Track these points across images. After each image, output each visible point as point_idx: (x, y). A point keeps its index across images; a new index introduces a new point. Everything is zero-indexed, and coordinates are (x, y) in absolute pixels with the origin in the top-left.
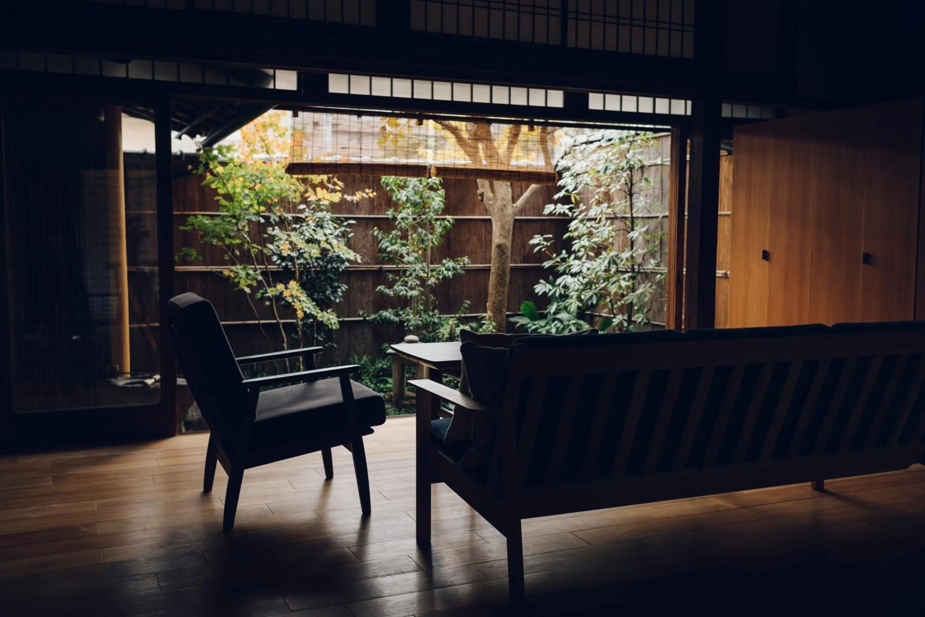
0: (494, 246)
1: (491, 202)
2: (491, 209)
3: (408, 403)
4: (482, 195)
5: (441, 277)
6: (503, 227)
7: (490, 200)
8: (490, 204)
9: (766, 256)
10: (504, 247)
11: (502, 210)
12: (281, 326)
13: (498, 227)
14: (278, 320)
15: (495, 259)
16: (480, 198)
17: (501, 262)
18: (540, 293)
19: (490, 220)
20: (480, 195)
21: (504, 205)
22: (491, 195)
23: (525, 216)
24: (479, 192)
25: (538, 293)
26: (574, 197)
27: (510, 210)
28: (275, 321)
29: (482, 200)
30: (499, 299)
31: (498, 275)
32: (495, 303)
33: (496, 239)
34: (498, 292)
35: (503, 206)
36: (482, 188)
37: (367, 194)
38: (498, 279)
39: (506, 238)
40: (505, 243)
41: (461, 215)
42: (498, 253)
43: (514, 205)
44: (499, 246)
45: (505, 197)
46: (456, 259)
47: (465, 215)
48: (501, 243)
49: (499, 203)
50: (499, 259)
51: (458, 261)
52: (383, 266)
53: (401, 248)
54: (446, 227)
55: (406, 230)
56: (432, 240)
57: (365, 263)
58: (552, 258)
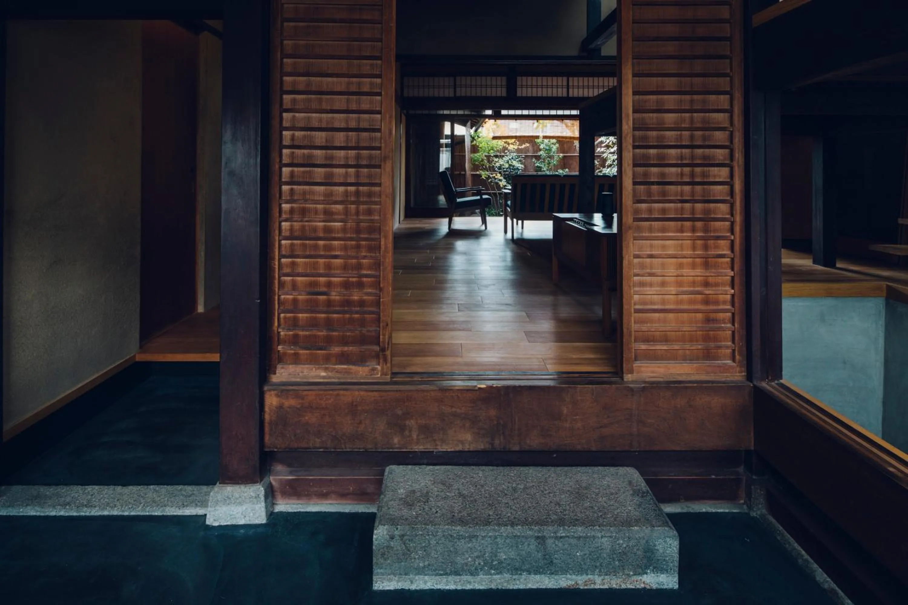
41: (568, 154)
47: (570, 154)
51: (564, 170)
53: (542, 166)
54: (560, 158)
55: (544, 159)
56: (554, 162)
57: (531, 172)
58: (600, 169)
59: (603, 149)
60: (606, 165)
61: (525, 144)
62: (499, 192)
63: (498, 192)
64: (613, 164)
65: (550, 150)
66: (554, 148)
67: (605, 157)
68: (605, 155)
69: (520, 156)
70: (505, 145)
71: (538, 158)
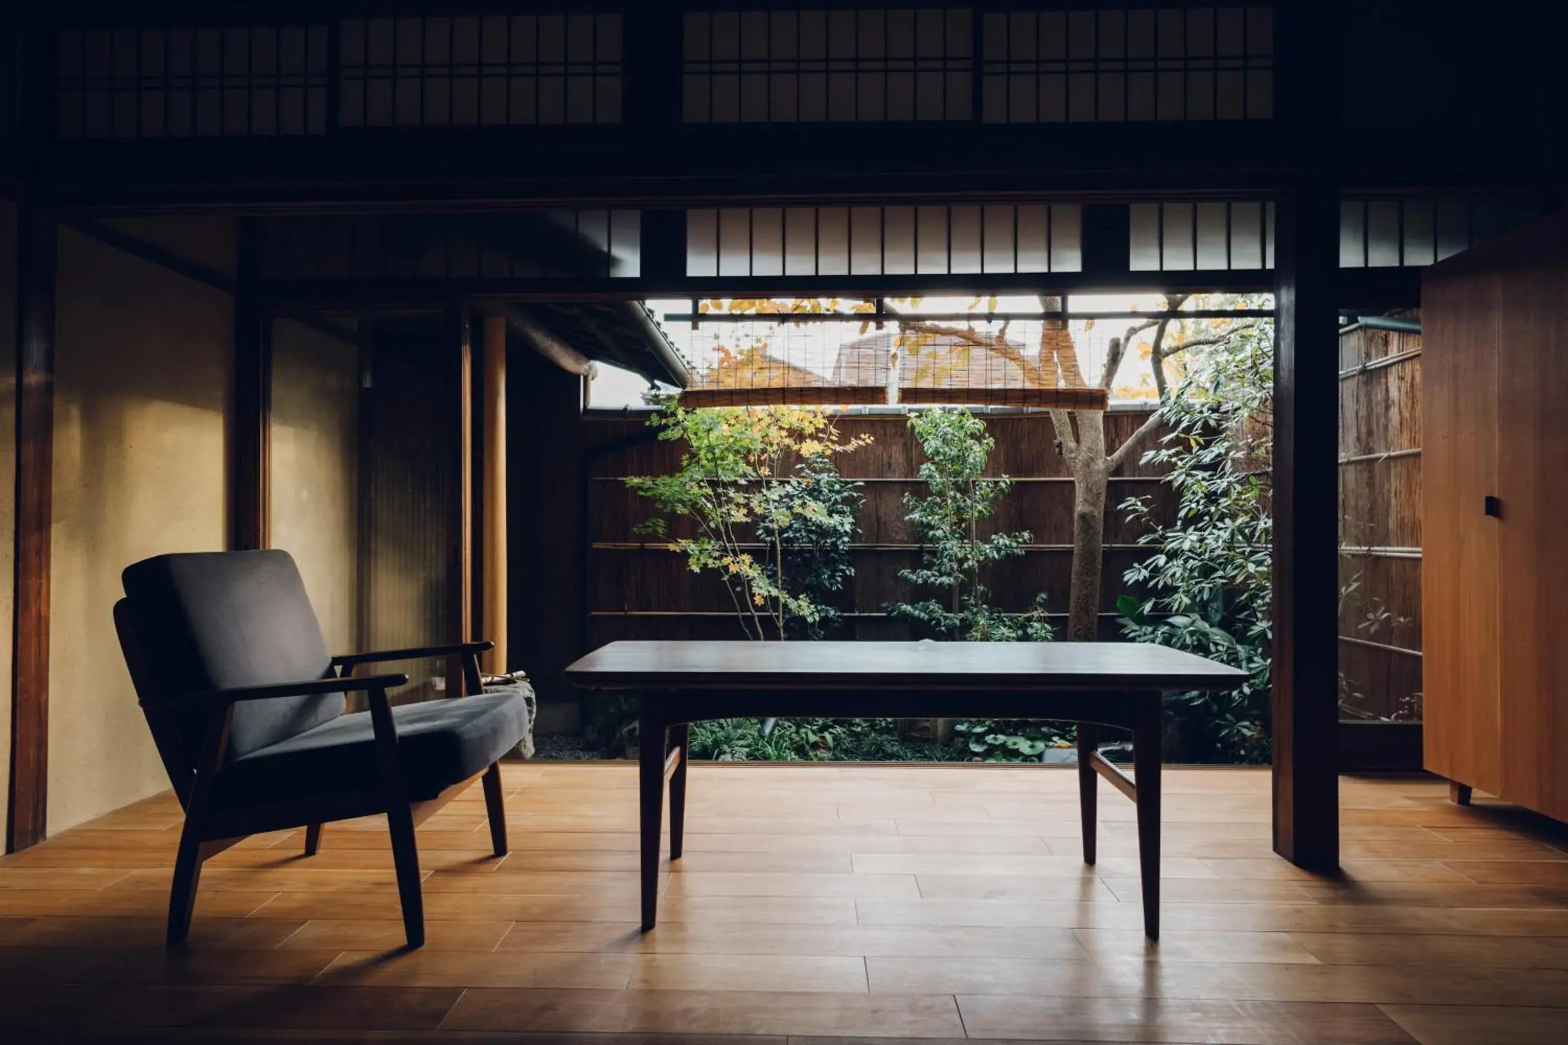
0: (1076, 515)
1: (1073, 455)
2: (1072, 464)
3: (918, 735)
4: (1060, 445)
5: (982, 558)
6: (1088, 490)
7: (1071, 452)
8: (1070, 458)
9: (1493, 507)
10: (1091, 518)
11: (1088, 465)
12: (756, 620)
13: (1082, 490)
14: (753, 611)
15: (1078, 535)
16: (1057, 450)
17: (1086, 539)
18: (1130, 582)
19: (1073, 482)
20: (1058, 446)
21: (1092, 459)
22: (1072, 445)
23: (1140, 476)
24: (1056, 442)
25: (1127, 582)
26: (1195, 440)
27: (1100, 465)
28: (749, 614)
29: (1061, 453)
30: (1084, 592)
31: (1083, 559)
32: (1079, 599)
33: (1079, 508)
34: (1084, 582)
35: (1089, 461)
36: (1060, 436)
37: (864, 440)
38: (1083, 564)
39: (1094, 504)
40: (1092, 512)
41: (1038, 476)
42: (1082, 527)
43: (1108, 458)
44: (1083, 517)
45: (1093, 447)
46: (1013, 534)
47: (1045, 476)
48: (1086, 512)
49: (1083, 456)
50: (1082, 535)
51: (1016, 536)
52: (924, 545)
53: (934, 520)
54: (1002, 490)
55: (941, 494)
56: (978, 508)
57: (900, 541)
58: (1156, 531)
59: (1164, 454)
60: (1182, 514)
61: (857, 437)
62: (757, 614)
63: (741, 614)
64: (1208, 513)
65: (961, 459)
66: (978, 453)
67: (1176, 484)
68: (1177, 477)
69: (847, 483)
70: (788, 441)
71: (921, 490)
